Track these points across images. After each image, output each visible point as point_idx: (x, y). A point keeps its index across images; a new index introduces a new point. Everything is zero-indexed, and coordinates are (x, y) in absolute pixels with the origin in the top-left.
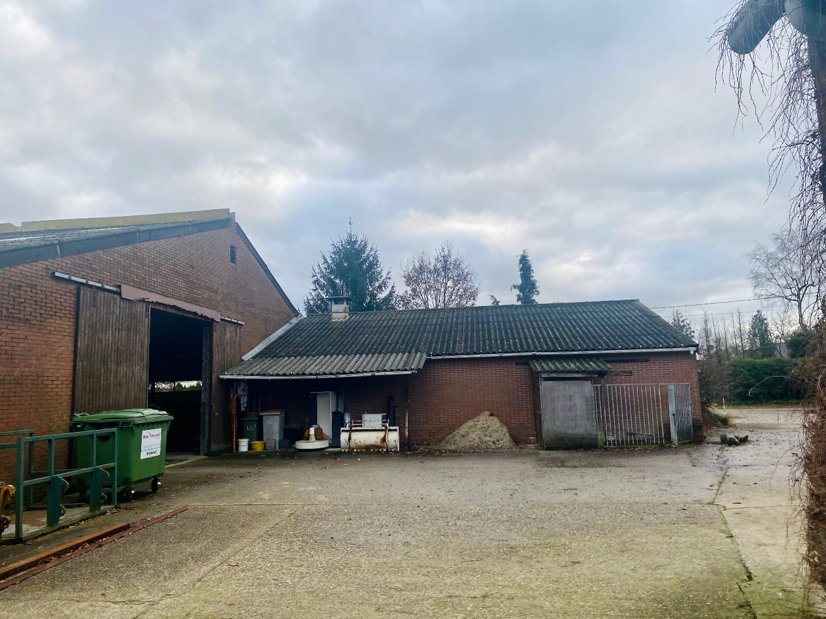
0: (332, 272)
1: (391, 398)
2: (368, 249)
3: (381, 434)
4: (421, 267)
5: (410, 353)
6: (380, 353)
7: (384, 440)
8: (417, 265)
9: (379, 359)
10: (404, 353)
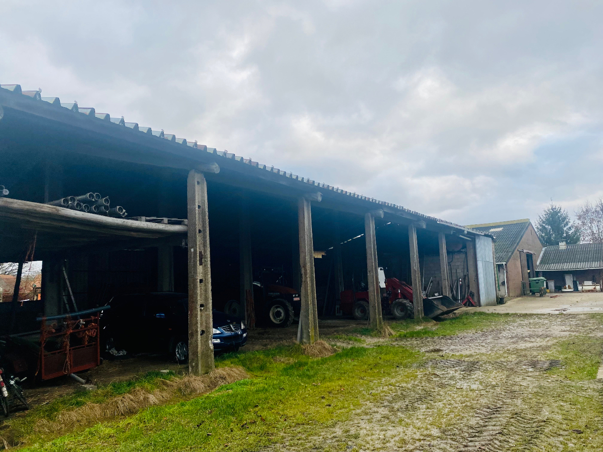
0: (544, 222)
1: (594, 276)
2: (562, 211)
3: (594, 287)
4: (587, 211)
5: (600, 261)
6: (585, 262)
7: (595, 288)
8: (585, 210)
9: (589, 264)
10: (598, 262)
